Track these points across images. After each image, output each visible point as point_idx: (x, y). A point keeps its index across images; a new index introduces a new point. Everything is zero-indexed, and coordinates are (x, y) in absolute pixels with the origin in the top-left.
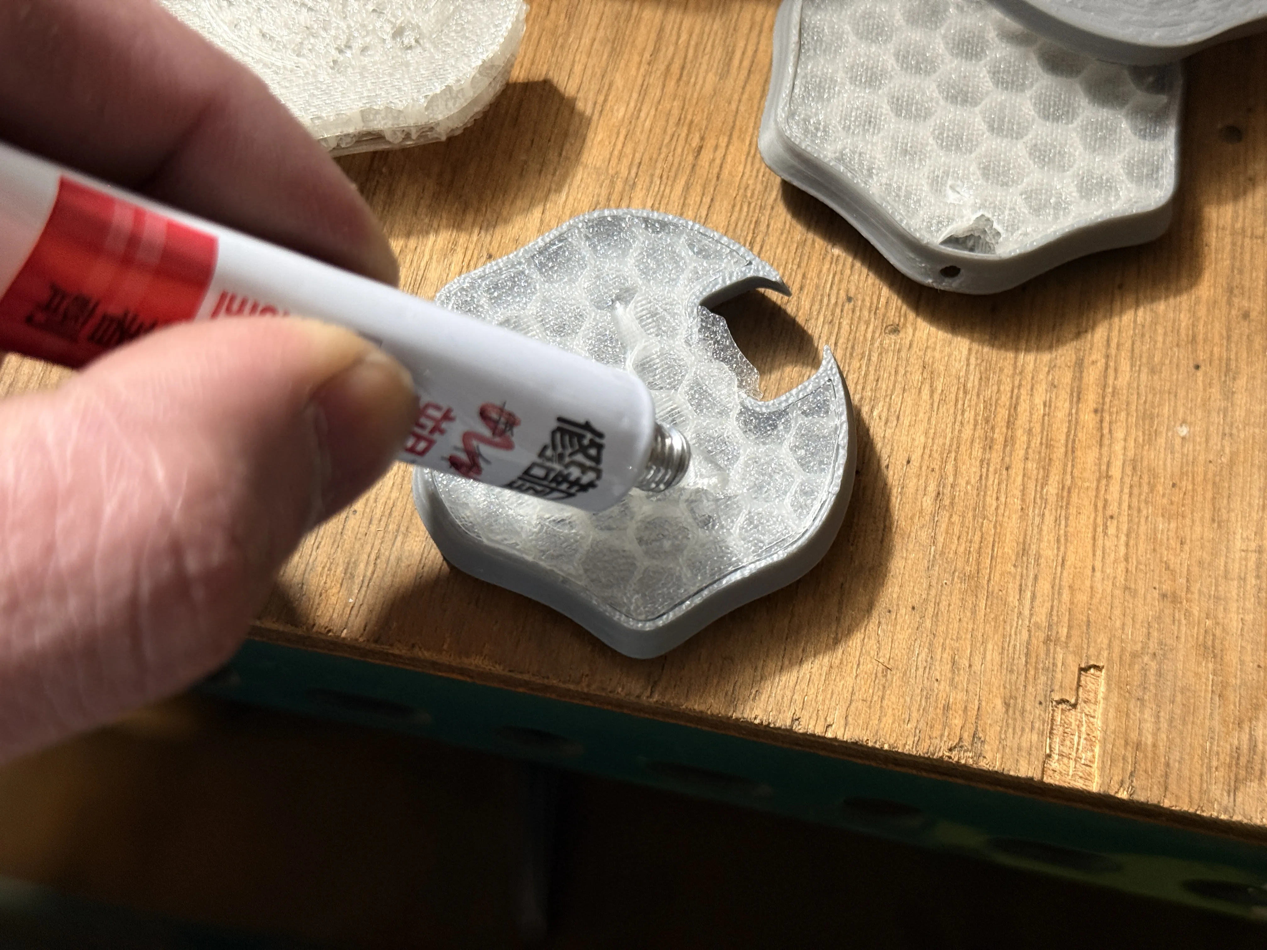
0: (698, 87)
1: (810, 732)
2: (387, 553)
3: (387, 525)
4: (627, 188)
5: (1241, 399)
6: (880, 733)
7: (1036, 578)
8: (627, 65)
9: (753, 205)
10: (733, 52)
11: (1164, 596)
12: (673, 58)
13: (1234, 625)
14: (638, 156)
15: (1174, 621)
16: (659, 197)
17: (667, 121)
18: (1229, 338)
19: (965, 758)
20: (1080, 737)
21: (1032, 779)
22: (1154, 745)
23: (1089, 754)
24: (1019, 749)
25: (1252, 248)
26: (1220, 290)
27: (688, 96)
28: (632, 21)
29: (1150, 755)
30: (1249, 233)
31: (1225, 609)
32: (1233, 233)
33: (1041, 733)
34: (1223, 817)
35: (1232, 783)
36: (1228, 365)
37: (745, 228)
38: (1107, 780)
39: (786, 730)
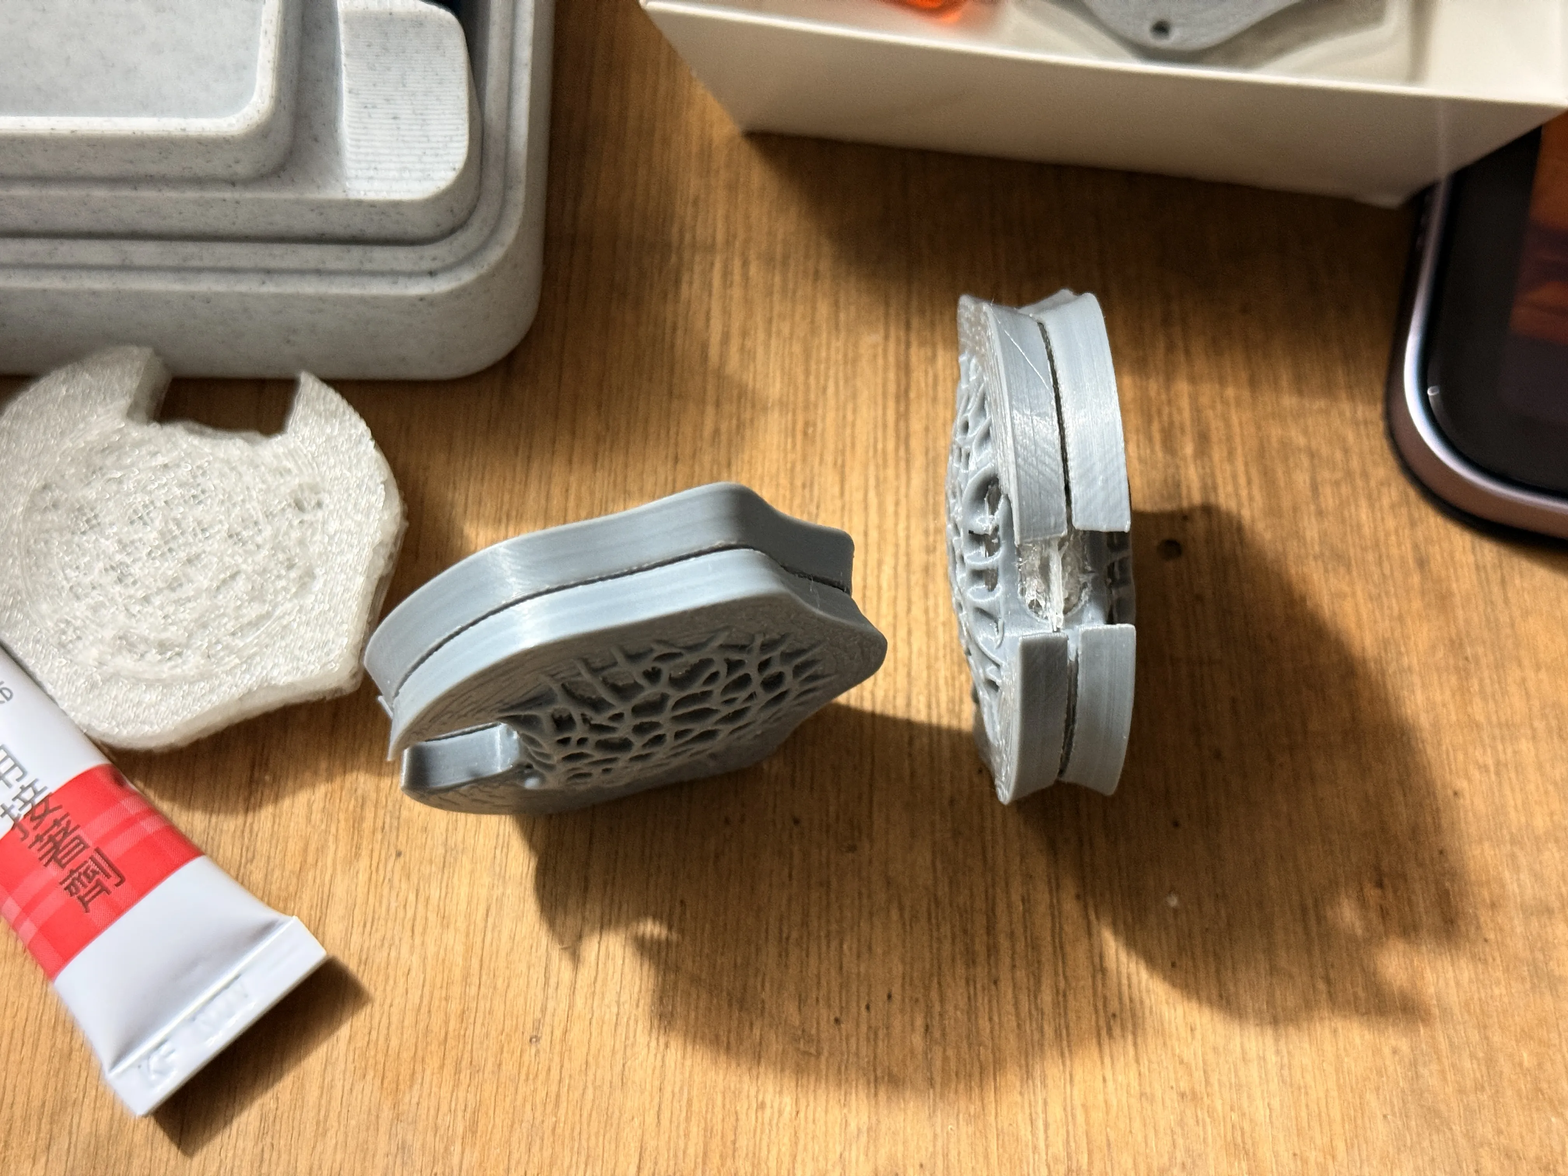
5: (1228, 852)
7: (1045, 1103)
11: (1183, 1095)
13: (1261, 1114)
15: (1197, 1122)
18: (1204, 784)
31: (1249, 1097)
32: (1190, 663)
36: (1208, 814)
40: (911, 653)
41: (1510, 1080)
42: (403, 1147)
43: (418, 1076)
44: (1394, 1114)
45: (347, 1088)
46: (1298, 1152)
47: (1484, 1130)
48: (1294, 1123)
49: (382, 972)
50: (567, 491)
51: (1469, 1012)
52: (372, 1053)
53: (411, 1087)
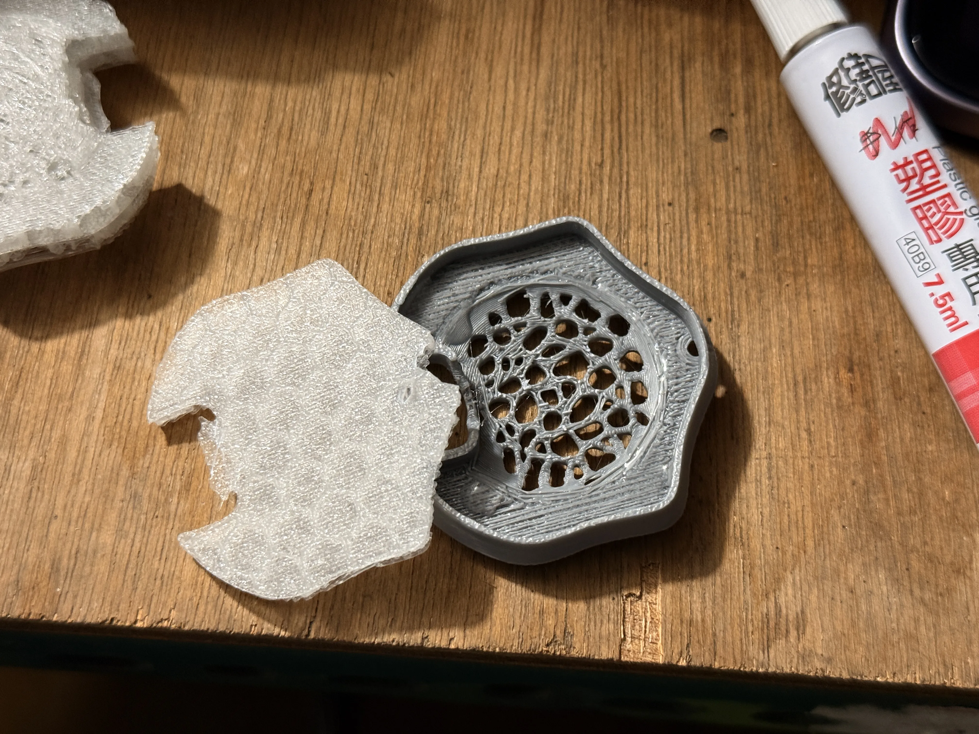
0: (305, 143)
1: (437, 646)
2: (85, 548)
3: (83, 525)
4: (255, 229)
5: (744, 341)
6: (492, 639)
8: (246, 132)
9: (356, 232)
10: (330, 112)
12: (283, 122)
13: (755, 518)
14: (262, 203)
15: (710, 520)
16: (281, 234)
17: (283, 173)
18: (732, 295)
19: (560, 650)
20: (646, 622)
21: (612, 659)
22: (703, 620)
23: (655, 634)
24: (600, 637)
25: (743, 223)
26: (721, 258)
27: (298, 151)
28: (248, 95)
29: (700, 628)
30: (739, 211)
31: (747, 506)
32: (728, 212)
33: (616, 623)
34: (761, 670)
35: (766, 643)
36: (733, 315)
37: (353, 250)
38: (669, 653)
39: (418, 647)
40: (530, 190)
41: (935, 510)
42: (135, 496)
43: (151, 449)
44: (850, 526)
45: (97, 453)
46: (779, 546)
47: (914, 541)
48: (778, 526)
49: (130, 377)
50: (292, 61)
51: (908, 461)
52: (118, 430)
53: (144, 456)
